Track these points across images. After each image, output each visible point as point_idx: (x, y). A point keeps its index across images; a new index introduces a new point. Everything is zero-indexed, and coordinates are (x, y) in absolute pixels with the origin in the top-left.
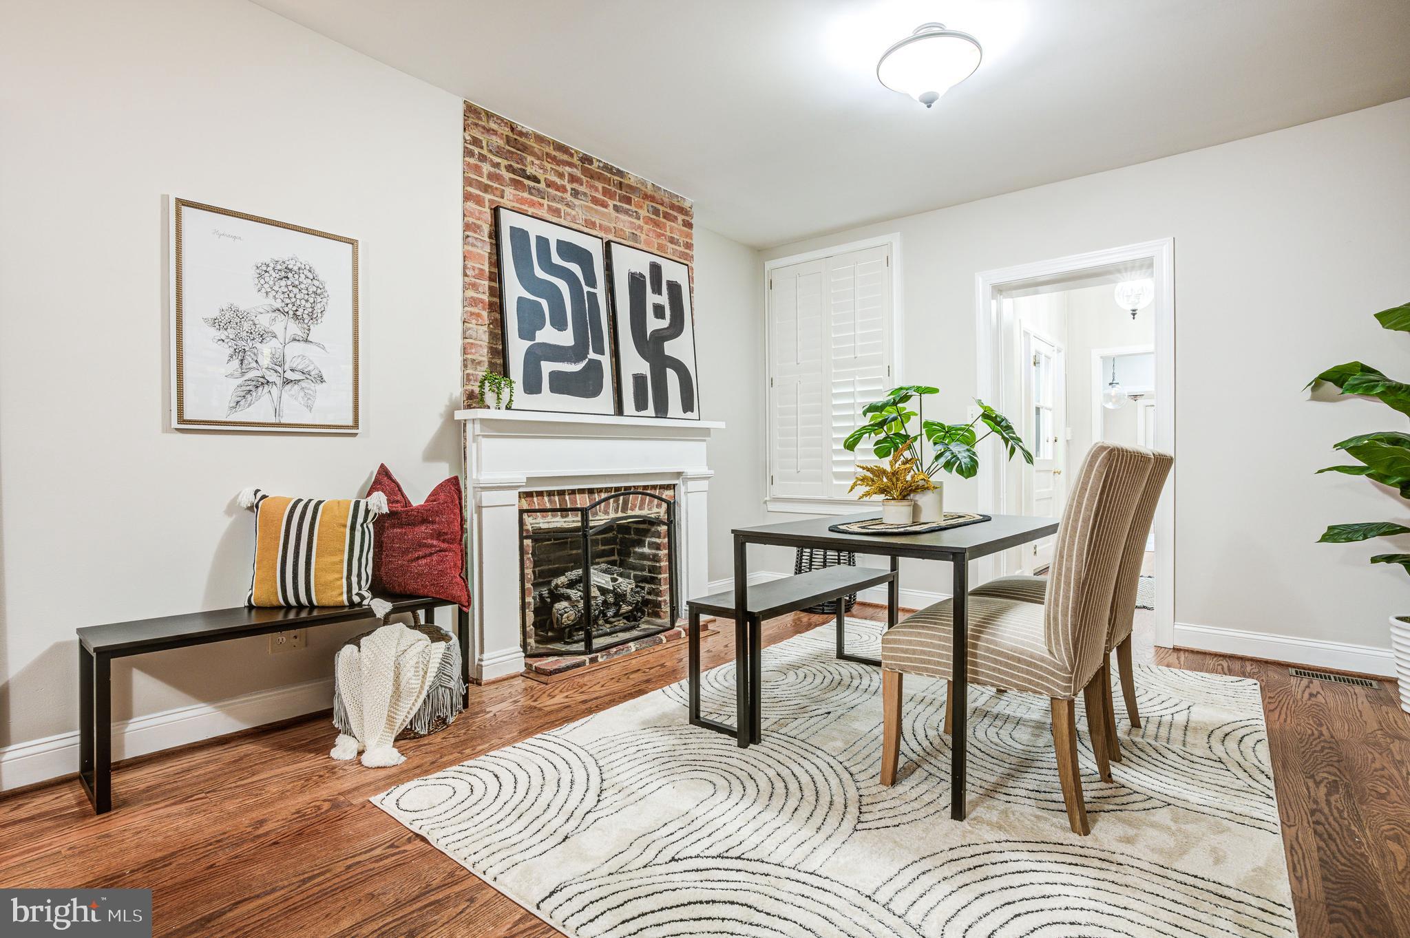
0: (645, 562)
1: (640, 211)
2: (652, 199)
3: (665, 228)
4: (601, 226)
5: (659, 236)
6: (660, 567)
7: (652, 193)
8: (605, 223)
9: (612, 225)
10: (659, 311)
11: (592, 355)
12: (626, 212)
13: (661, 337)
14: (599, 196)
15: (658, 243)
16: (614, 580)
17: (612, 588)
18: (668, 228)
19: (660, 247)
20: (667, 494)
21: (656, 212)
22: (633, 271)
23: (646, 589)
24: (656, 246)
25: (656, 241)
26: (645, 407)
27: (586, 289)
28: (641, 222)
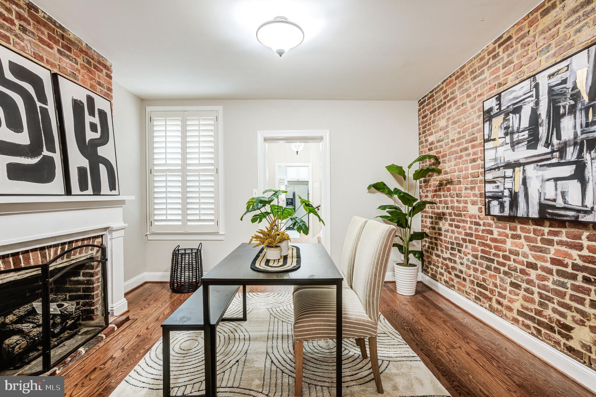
0: (80, 286)
1: (78, 59)
2: (87, 54)
3: (95, 75)
4: (47, 61)
5: (91, 79)
6: (93, 288)
7: (86, 50)
8: (51, 60)
9: (57, 63)
10: (93, 127)
11: (45, 153)
12: (68, 57)
13: (96, 143)
14: (46, 39)
15: (91, 84)
16: (60, 306)
17: (60, 313)
18: (97, 76)
19: (92, 86)
20: (97, 241)
21: (89, 63)
22: (75, 98)
23: (81, 303)
24: (89, 85)
25: (89, 82)
26: (87, 189)
27: (39, 104)
28: (79, 67)
